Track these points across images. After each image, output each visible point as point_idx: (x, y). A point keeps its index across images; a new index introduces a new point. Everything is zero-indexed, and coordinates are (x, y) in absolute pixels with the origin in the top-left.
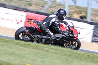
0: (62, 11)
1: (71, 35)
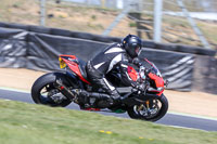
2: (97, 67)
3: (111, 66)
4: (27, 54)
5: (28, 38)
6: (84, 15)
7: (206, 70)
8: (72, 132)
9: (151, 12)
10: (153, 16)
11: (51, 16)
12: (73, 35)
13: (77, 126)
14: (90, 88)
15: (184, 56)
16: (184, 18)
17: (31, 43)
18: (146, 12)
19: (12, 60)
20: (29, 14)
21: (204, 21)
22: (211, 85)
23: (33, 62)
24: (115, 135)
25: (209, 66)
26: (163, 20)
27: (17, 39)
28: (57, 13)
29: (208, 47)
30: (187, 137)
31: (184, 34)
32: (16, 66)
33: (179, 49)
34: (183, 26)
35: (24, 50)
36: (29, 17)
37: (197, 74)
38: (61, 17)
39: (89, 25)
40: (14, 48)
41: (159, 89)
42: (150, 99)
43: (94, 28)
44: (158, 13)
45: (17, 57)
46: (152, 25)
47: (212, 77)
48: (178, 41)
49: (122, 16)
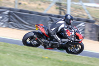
0: (69, 17)
1: (76, 40)
2: (53, 30)
3: (59, 29)
4: (9, 21)
5: (9, 14)
6: (35, 3)
7: (90, 29)
8: (30, 57)
9: (66, 3)
10: (67, 4)
11: (20, 4)
12: (30, 12)
13: (32, 54)
14: (49, 39)
15: (80, 23)
16: (81, 5)
17: (11, 16)
18: (63, 2)
19: (2, 23)
20: (10, 3)
21: (90, 7)
22: (93, 36)
23: (12, 24)
24: (49, 58)
25: (92, 28)
26: (71, 6)
27: (4, 14)
28: (23, 3)
29: (92, 19)
30: (82, 60)
31: (81, 13)
32: (4, 26)
33: (78, 20)
34: (80, 9)
35: (8, 19)
36: (10, 4)
37: (87, 31)
38: (25, 4)
39: (37, 8)
40: (3, 18)
41: (80, 40)
42: (76, 44)
43: (40, 9)
44: (69, 3)
45: (4, 22)
46: (66, 8)
47: (93, 32)
48: (78, 16)
49: (53, 4)
